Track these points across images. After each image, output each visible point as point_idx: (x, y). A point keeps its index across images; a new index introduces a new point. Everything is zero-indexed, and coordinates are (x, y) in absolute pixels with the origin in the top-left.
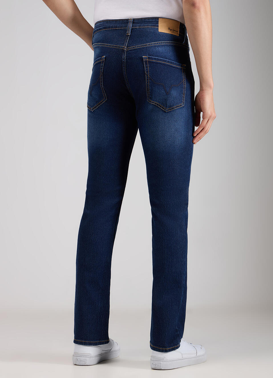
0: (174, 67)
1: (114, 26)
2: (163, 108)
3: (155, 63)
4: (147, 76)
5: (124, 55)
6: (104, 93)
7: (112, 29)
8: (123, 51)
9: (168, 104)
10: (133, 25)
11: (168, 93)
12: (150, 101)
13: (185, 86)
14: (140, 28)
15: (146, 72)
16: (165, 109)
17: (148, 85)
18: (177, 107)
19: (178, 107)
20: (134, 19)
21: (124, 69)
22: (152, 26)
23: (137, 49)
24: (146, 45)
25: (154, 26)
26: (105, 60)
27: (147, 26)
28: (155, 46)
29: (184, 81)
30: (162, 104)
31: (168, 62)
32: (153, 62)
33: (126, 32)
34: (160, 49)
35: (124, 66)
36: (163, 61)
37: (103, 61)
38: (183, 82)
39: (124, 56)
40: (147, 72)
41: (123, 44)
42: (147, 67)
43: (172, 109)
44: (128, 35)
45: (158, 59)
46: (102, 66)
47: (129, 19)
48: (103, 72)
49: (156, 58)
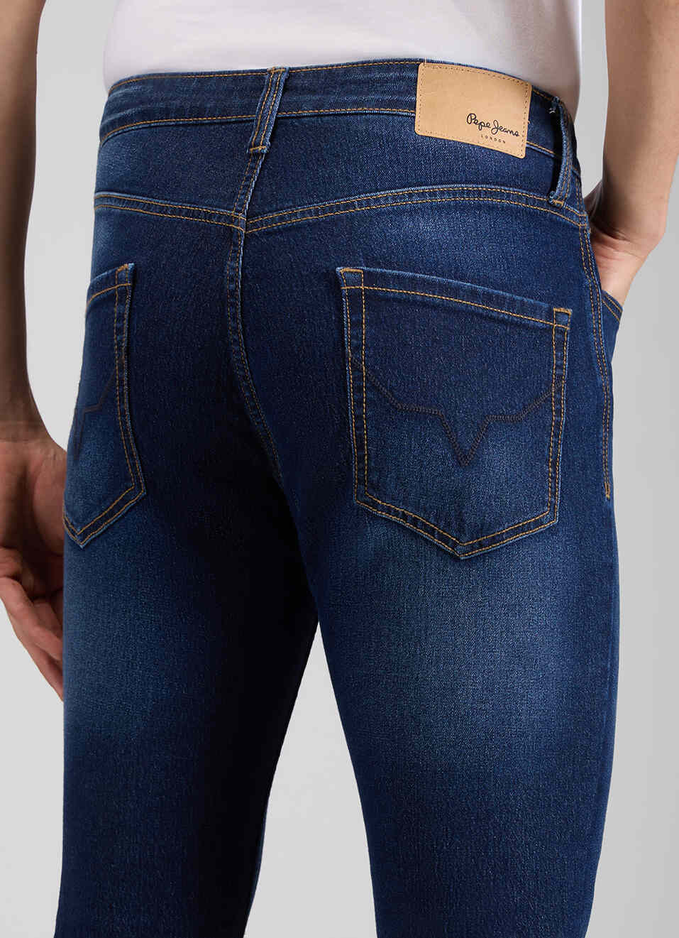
0: (503, 322)
1: (188, 105)
2: (446, 540)
3: (399, 301)
4: (356, 369)
5: (235, 259)
6: (131, 455)
7: (181, 121)
8: (230, 234)
9: (470, 519)
10: (287, 99)
11: (465, 459)
12: (375, 505)
13: (558, 423)
14: (319, 116)
15: (348, 350)
16: (454, 545)
17: (358, 417)
18: (516, 531)
19: (522, 529)
20: (291, 69)
21: (235, 330)
22: (380, 104)
23: (298, 227)
24: (347, 206)
25: (391, 104)
26: (133, 288)
27: (356, 104)
28: (399, 212)
29: (559, 391)
30: (437, 518)
31: (473, 295)
32: (388, 300)
33: (246, 139)
34: (426, 227)
35: (234, 319)
36: (443, 289)
37: (123, 292)
38: (548, 400)
39: (235, 265)
40: (357, 349)
41: (229, 201)
42: (356, 324)
43: (494, 540)
44: (257, 155)
45: (414, 284)
46: (120, 318)
47: (265, 71)
48: (128, 349)
49: (404, 277)
